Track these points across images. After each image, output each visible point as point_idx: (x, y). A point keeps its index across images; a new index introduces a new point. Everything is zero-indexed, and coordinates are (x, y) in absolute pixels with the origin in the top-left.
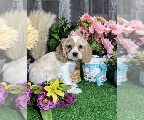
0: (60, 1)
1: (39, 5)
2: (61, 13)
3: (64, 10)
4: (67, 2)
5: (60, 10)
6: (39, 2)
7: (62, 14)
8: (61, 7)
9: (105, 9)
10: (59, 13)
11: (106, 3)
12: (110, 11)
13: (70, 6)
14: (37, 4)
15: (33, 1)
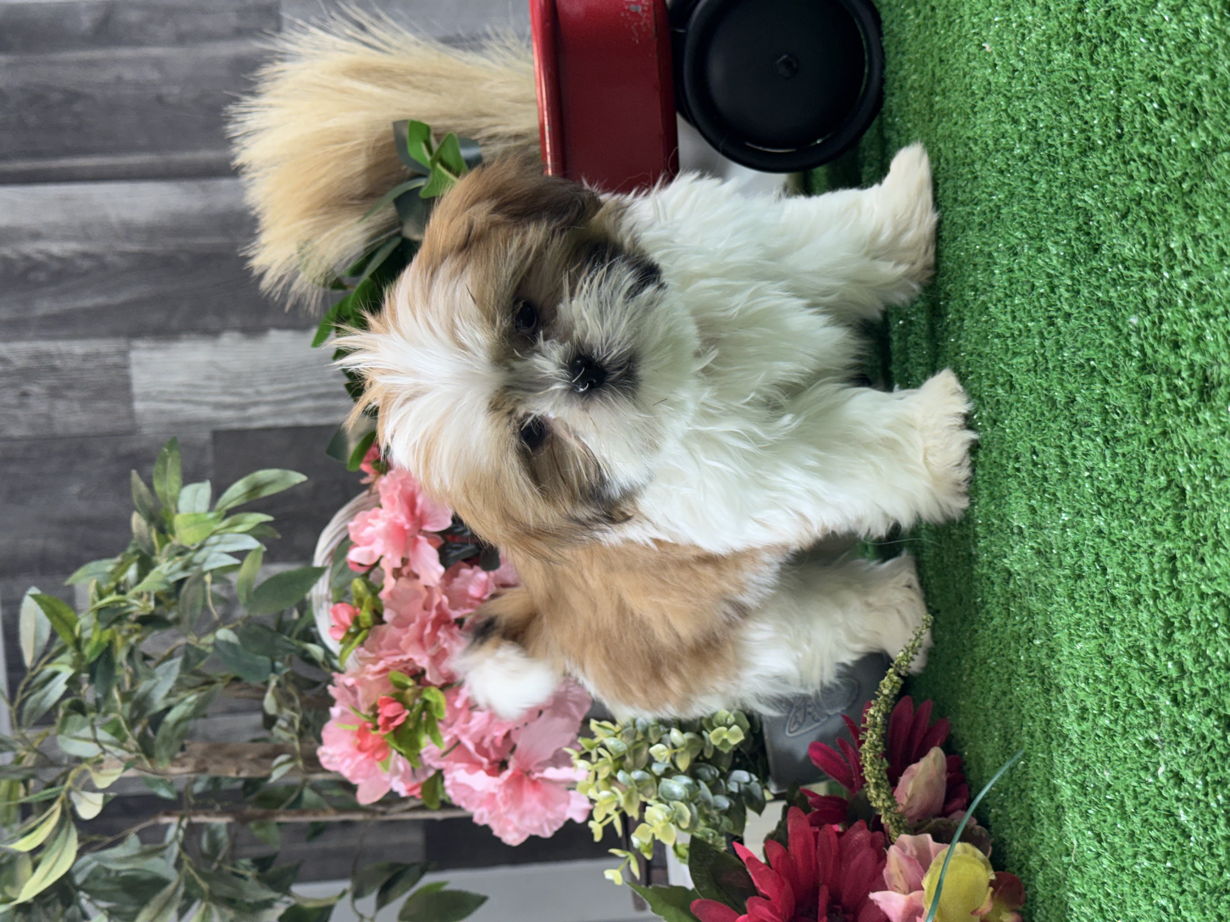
0: (209, 422)
2: (304, 411)
3: (273, 381)
4: (212, 363)
5: (283, 422)
7: (309, 404)
8: (252, 411)
9: (240, 33)
10: (306, 420)
11: (186, 26)
13: (237, 335)
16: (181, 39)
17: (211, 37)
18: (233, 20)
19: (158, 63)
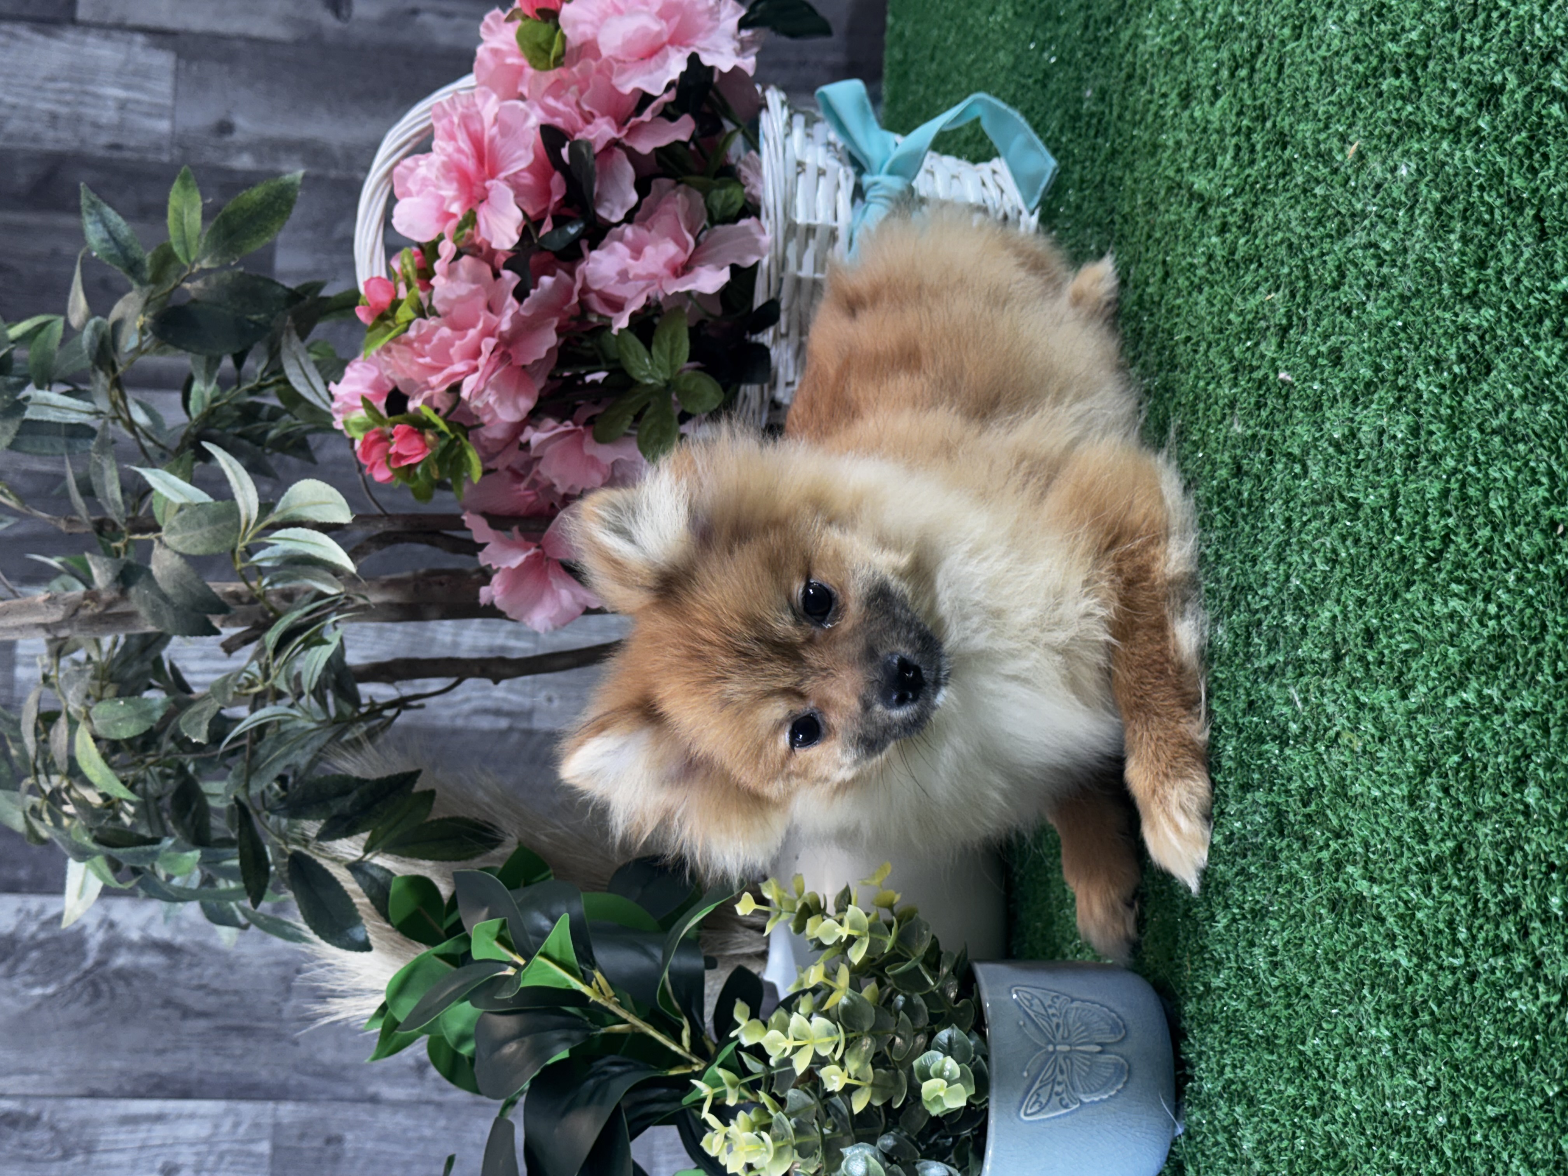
1: (143, 929)
6: (112, 925)
12: (244, 162)
14: (131, 946)
15: (104, 987)
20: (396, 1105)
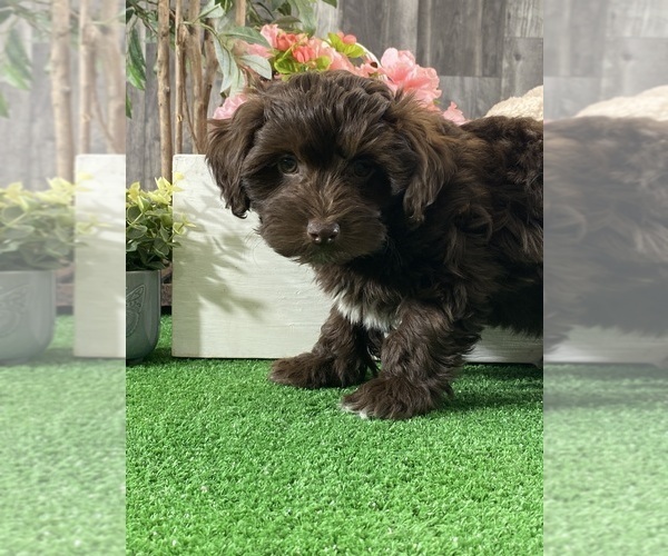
16: (485, 27)
17: (485, 42)
18: (491, 54)
19: (474, 14)
20: (144, 129)
